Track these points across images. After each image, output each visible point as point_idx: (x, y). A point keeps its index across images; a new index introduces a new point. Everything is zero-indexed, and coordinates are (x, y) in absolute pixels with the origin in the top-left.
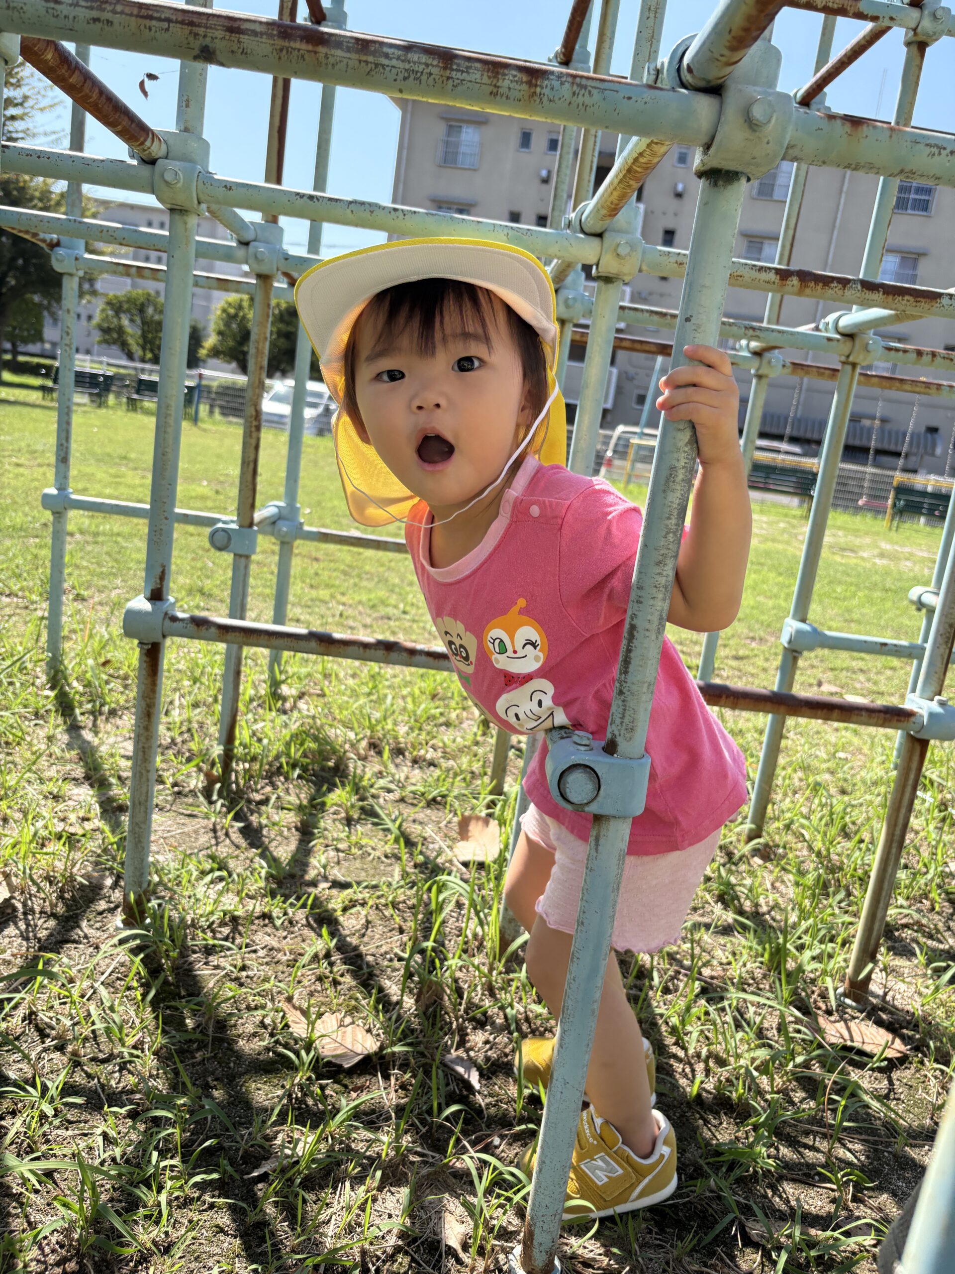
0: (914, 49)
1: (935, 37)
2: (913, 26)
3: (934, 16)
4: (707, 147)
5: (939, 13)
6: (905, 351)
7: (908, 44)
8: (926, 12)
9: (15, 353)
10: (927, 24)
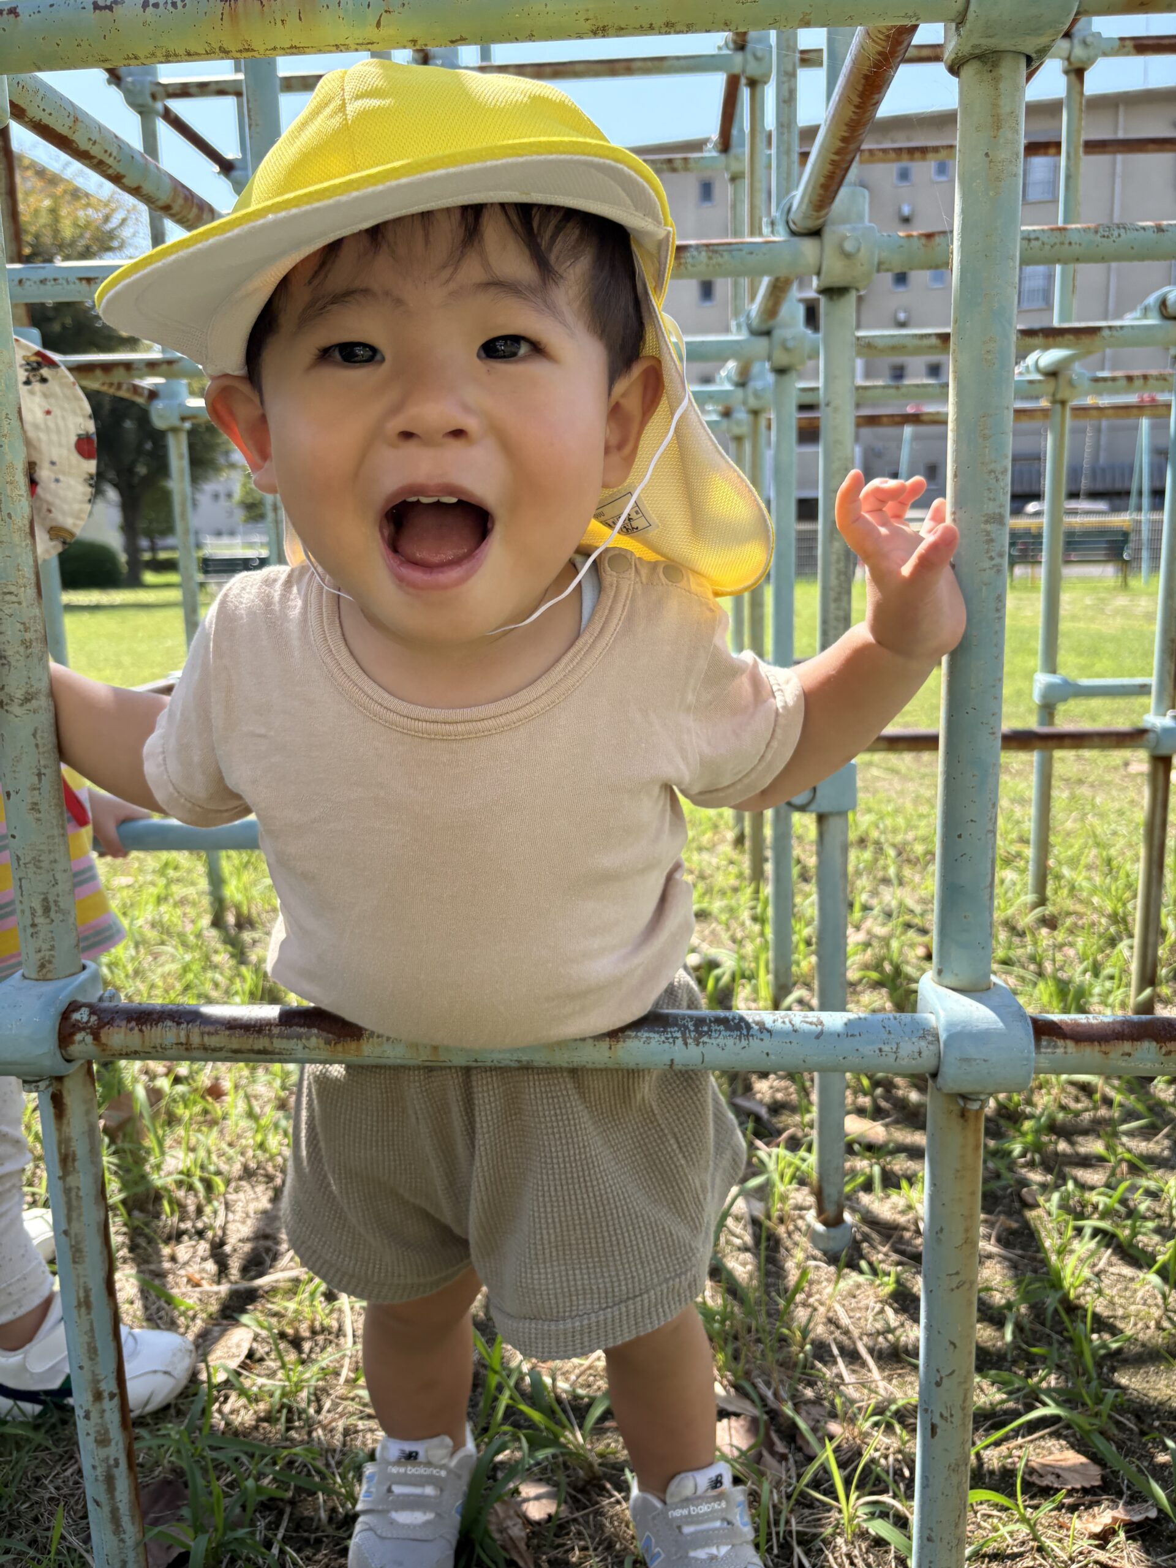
0: (1073, 77)
1: (1091, 61)
2: (1065, 55)
3: (1085, 43)
4: (818, 274)
5: (1089, 40)
6: (1114, 379)
7: (1067, 72)
8: (1076, 41)
9: (153, 549)
10: (1079, 52)
